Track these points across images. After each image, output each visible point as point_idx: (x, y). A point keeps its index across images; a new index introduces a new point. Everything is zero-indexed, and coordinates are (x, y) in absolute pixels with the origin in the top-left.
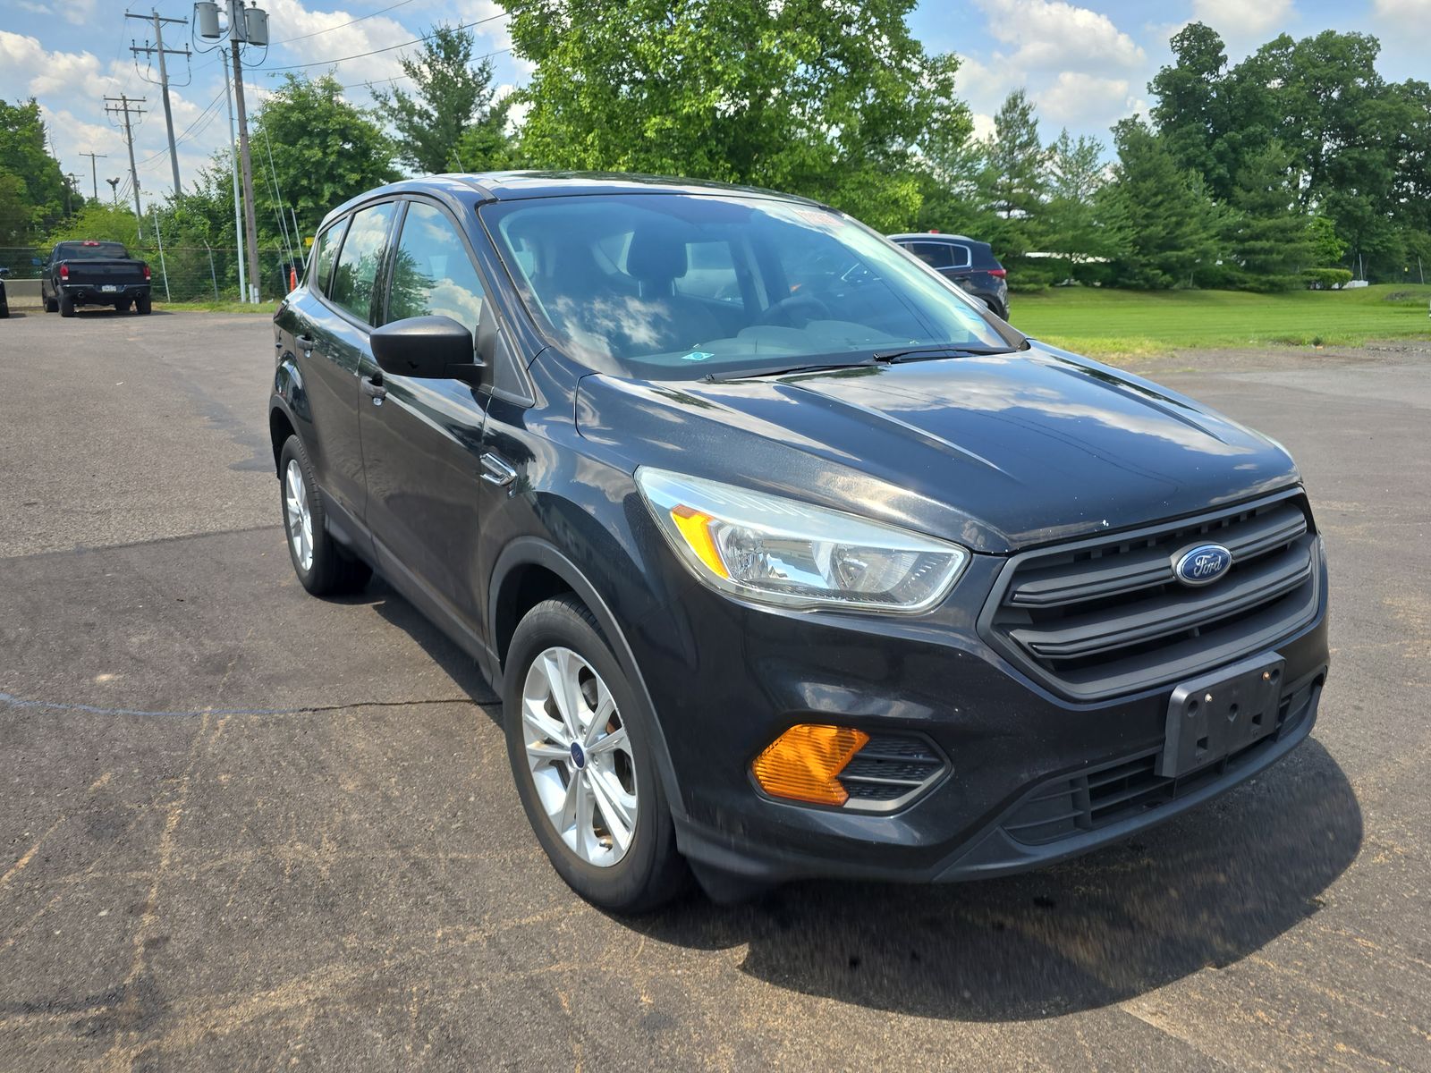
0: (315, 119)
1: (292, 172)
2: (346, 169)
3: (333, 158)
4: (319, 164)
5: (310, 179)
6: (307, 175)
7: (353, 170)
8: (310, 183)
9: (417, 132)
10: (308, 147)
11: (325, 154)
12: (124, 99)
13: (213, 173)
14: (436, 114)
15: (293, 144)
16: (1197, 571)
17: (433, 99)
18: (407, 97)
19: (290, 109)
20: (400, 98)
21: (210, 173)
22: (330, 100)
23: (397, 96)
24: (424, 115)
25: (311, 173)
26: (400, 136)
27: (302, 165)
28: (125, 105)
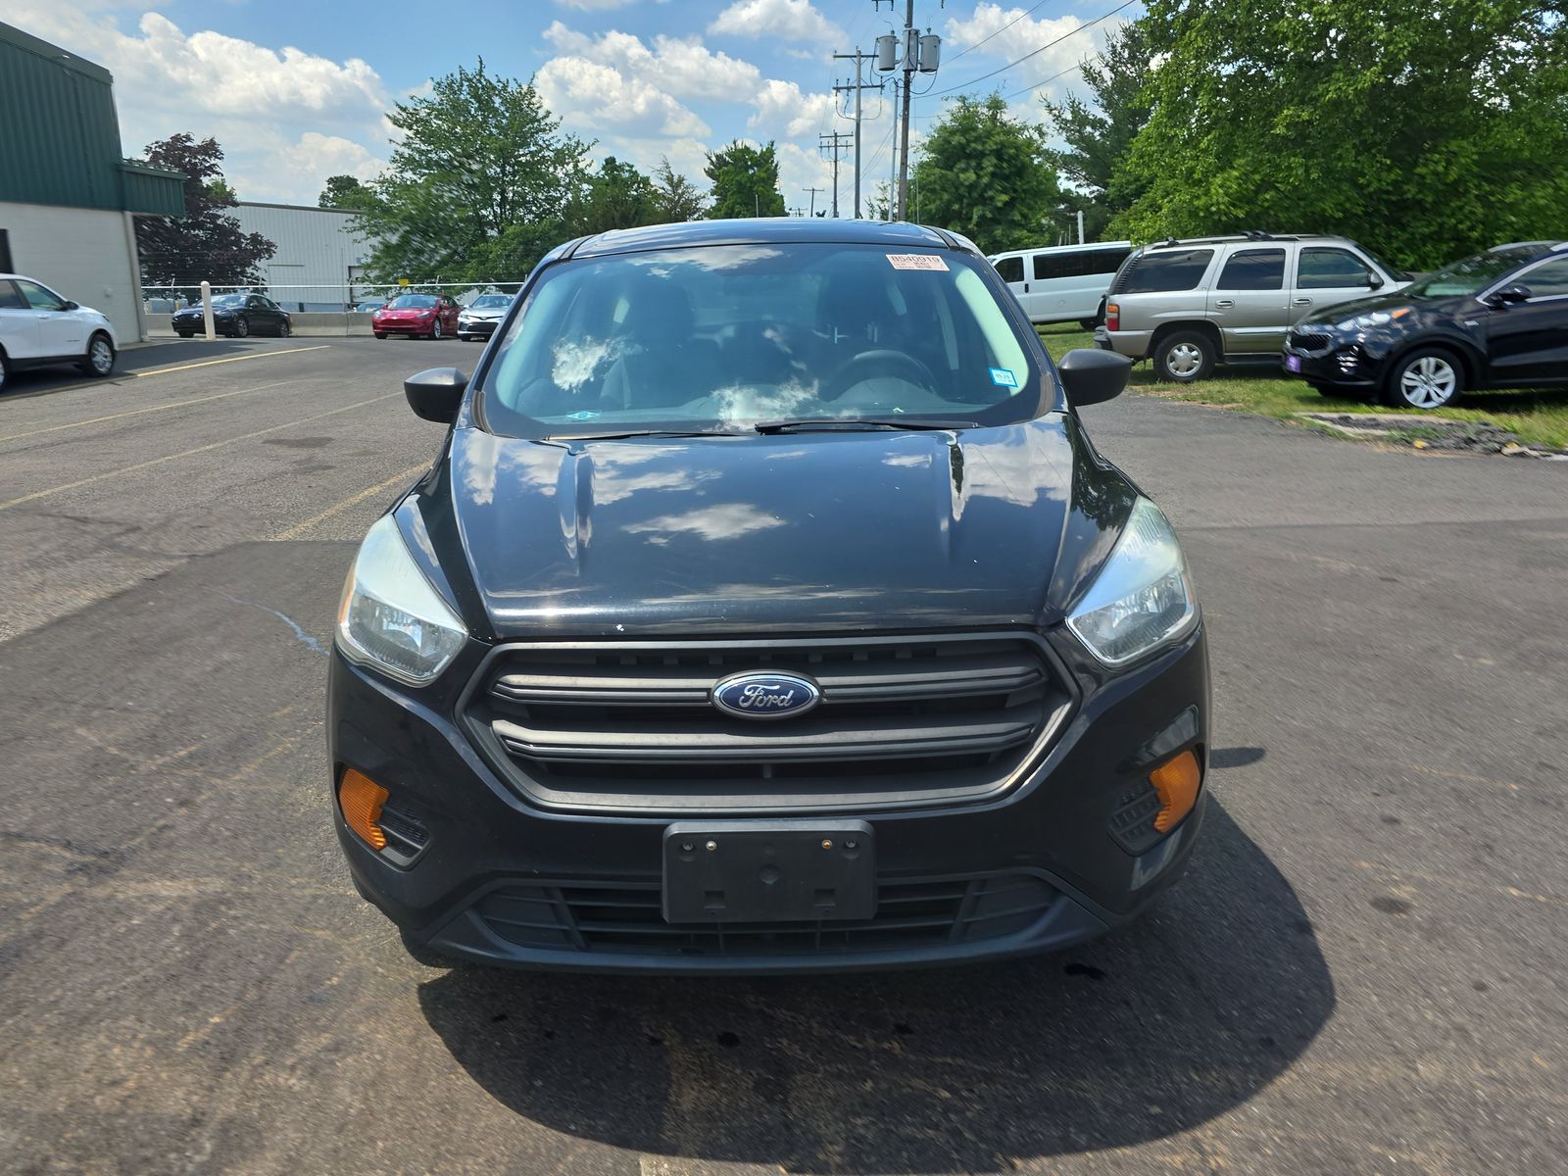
0: (974, 141)
1: (946, 196)
2: (998, 191)
3: (985, 180)
4: (972, 187)
5: (961, 204)
6: (960, 199)
7: (1004, 191)
8: (961, 208)
9: (1085, 142)
10: (964, 170)
11: (979, 177)
12: (836, 136)
13: (879, 202)
14: (1110, 121)
15: (950, 168)
16: (743, 701)
17: (1108, 106)
18: (1082, 107)
19: (953, 132)
20: (1075, 110)
21: (876, 203)
22: (994, 118)
23: (1072, 107)
24: (1098, 124)
25: (964, 196)
26: (1068, 149)
27: (957, 189)
28: (836, 141)
